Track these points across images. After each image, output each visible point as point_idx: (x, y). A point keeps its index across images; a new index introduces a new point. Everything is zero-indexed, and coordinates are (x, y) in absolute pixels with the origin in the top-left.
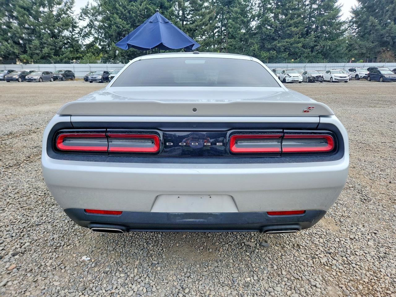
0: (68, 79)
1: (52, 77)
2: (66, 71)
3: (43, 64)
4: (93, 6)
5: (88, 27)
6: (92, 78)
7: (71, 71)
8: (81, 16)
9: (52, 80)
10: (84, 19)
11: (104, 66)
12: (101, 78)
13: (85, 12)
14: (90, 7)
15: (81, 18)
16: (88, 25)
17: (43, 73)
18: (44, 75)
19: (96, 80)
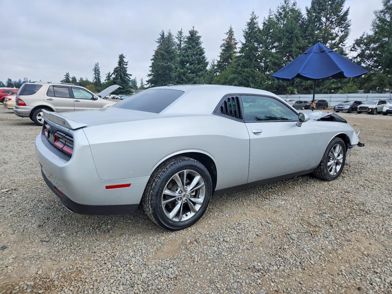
0: (319, 108)
1: (304, 106)
2: (320, 101)
3: (304, 94)
4: (368, 35)
5: (358, 57)
6: (338, 107)
7: (325, 101)
8: (354, 47)
9: (303, 108)
10: (356, 50)
11: (364, 96)
12: (348, 108)
13: (358, 43)
14: (365, 36)
15: (353, 49)
16: (359, 55)
17: (297, 102)
18: (296, 104)
19: (343, 110)
